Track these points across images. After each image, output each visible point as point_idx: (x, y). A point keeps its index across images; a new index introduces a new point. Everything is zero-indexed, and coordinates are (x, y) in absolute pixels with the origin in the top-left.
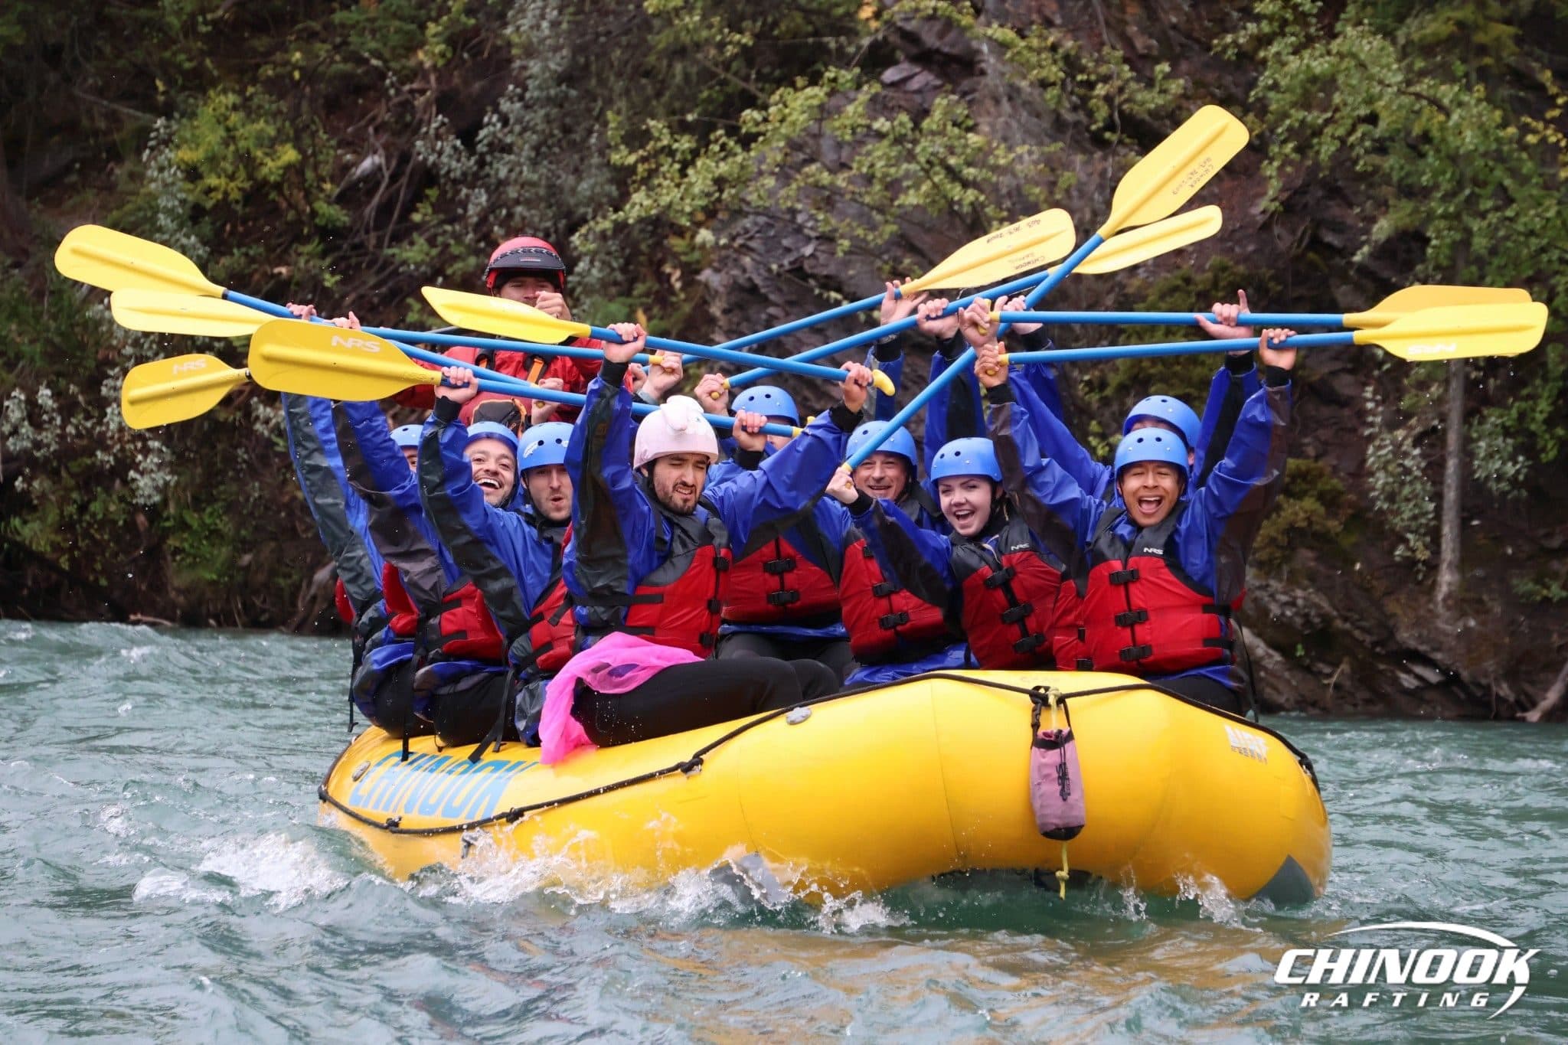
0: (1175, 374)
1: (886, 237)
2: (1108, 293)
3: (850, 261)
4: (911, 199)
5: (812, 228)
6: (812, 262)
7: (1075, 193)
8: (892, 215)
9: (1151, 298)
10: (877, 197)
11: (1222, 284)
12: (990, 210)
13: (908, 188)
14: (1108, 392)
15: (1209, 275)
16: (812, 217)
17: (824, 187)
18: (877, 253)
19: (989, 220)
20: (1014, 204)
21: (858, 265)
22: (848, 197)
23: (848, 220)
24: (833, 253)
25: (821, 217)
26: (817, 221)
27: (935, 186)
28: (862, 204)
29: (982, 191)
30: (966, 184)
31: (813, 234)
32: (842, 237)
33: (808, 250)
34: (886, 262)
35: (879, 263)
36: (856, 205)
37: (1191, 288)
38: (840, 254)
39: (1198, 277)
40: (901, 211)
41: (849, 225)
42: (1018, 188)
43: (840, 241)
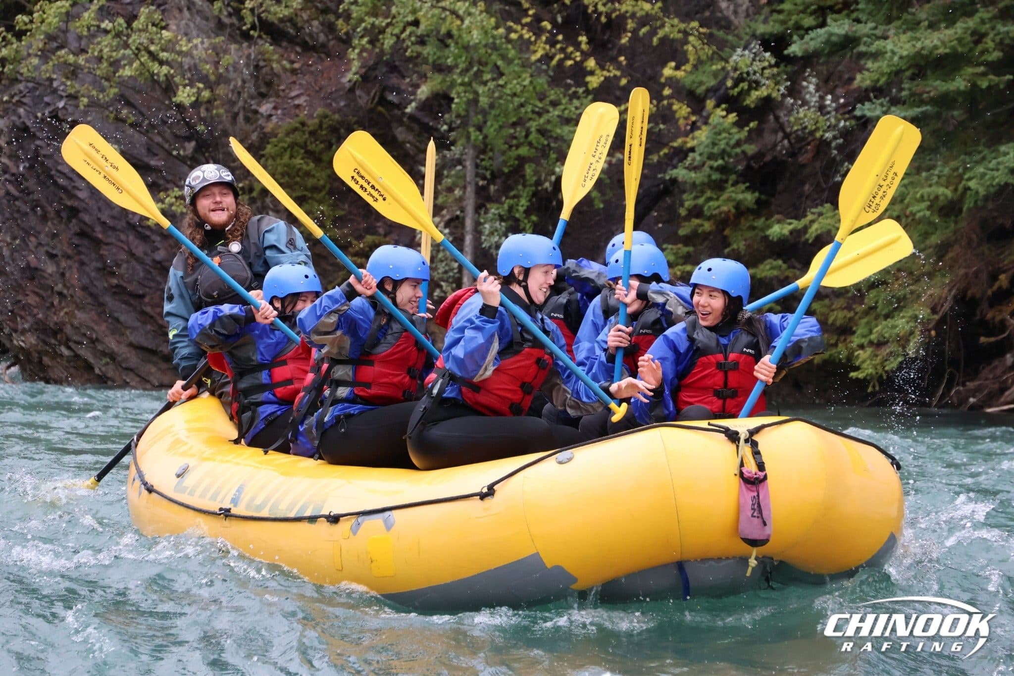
0: (297, 183)
1: (111, 96)
2: (253, 132)
3: (88, 111)
4: (127, 72)
5: (63, 91)
6: (64, 112)
7: (231, 69)
8: (115, 82)
9: (280, 135)
10: (105, 71)
11: (325, 126)
12: (177, 79)
13: (125, 65)
14: (254, 194)
15: (317, 121)
16: (63, 84)
17: (70, 65)
18: (105, 106)
19: (177, 86)
20: (192, 75)
21: (94, 114)
22: (86, 70)
23: (86, 86)
24: (77, 106)
25: (69, 83)
26: (66, 86)
27: (142, 64)
28: (95, 75)
29: (172, 68)
30: (161, 63)
31: (64, 94)
32: (83, 96)
33: (61, 104)
34: (112, 112)
35: (107, 113)
36: (92, 76)
37: (306, 128)
38: (82, 107)
39: (310, 122)
40: (121, 80)
41: (87, 89)
42: (195, 66)
43: (82, 99)
